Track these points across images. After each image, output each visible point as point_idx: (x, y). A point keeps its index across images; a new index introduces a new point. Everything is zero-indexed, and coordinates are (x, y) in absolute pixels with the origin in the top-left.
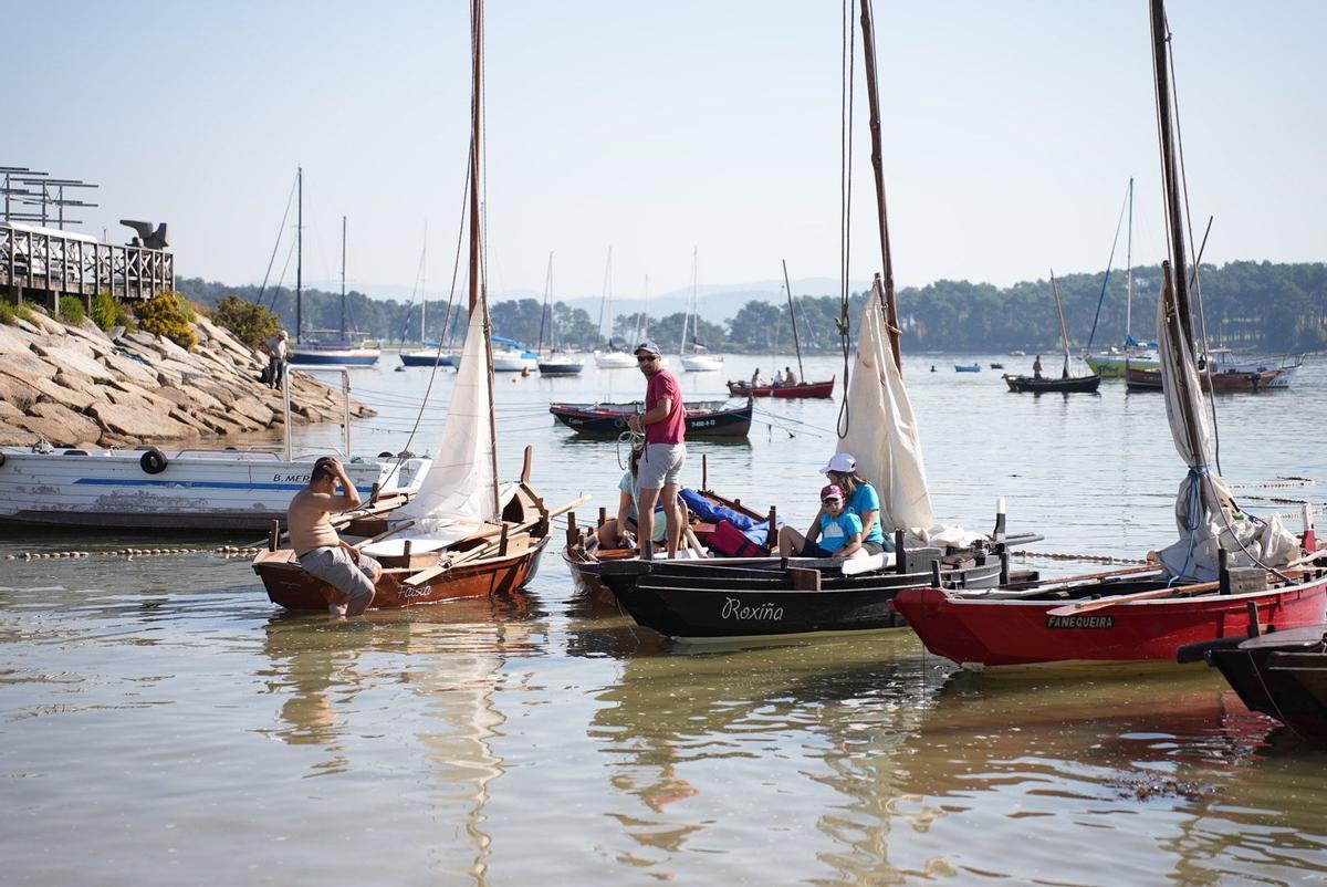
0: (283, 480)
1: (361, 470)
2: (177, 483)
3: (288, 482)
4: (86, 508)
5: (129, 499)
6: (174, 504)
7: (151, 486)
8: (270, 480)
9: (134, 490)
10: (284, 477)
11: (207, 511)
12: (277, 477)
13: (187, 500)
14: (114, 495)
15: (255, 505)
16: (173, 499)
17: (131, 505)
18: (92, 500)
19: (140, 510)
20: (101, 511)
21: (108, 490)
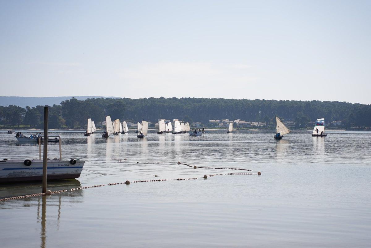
0: (60, 166)
1: (80, 162)
2: (32, 168)
3: (62, 166)
4: (5, 177)
5: (18, 173)
6: (31, 174)
7: (25, 169)
8: (57, 166)
9: (20, 171)
10: (60, 165)
11: (39, 175)
12: (59, 165)
13: (34, 173)
14: (14, 173)
15: (53, 173)
16: (30, 173)
17: (18, 175)
18: (7, 174)
19: (21, 176)
20: (9, 177)
21: (12, 171)
